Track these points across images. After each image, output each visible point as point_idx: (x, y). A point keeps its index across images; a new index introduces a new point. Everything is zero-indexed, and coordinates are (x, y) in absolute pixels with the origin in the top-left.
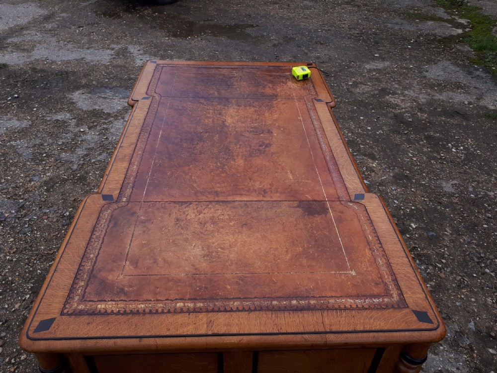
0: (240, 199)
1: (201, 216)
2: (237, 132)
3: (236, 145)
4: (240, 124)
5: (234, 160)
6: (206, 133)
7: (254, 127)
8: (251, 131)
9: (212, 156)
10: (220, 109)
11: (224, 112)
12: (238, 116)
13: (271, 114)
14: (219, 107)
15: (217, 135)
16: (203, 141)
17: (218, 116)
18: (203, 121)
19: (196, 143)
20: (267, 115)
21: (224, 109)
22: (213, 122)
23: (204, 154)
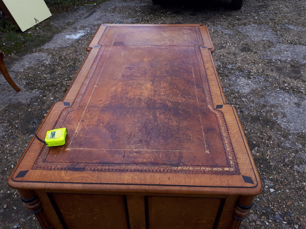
0: (149, 47)
1: (164, 42)
2: (145, 77)
3: (147, 69)
4: (142, 82)
5: (149, 61)
6: (165, 76)
7: (132, 80)
8: (135, 77)
9: (161, 63)
10: (155, 95)
11: (152, 93)
12: (142, 90)
13: (116, 91)
14: (156, 98)
15: (158, 75)
16: (166, 71)
17: (157, 89)
18: (168, 85)
19: (171, 70)
20: (120, 90)
21: (152, 96)
22: (161, 84)
23: (165, 64)
